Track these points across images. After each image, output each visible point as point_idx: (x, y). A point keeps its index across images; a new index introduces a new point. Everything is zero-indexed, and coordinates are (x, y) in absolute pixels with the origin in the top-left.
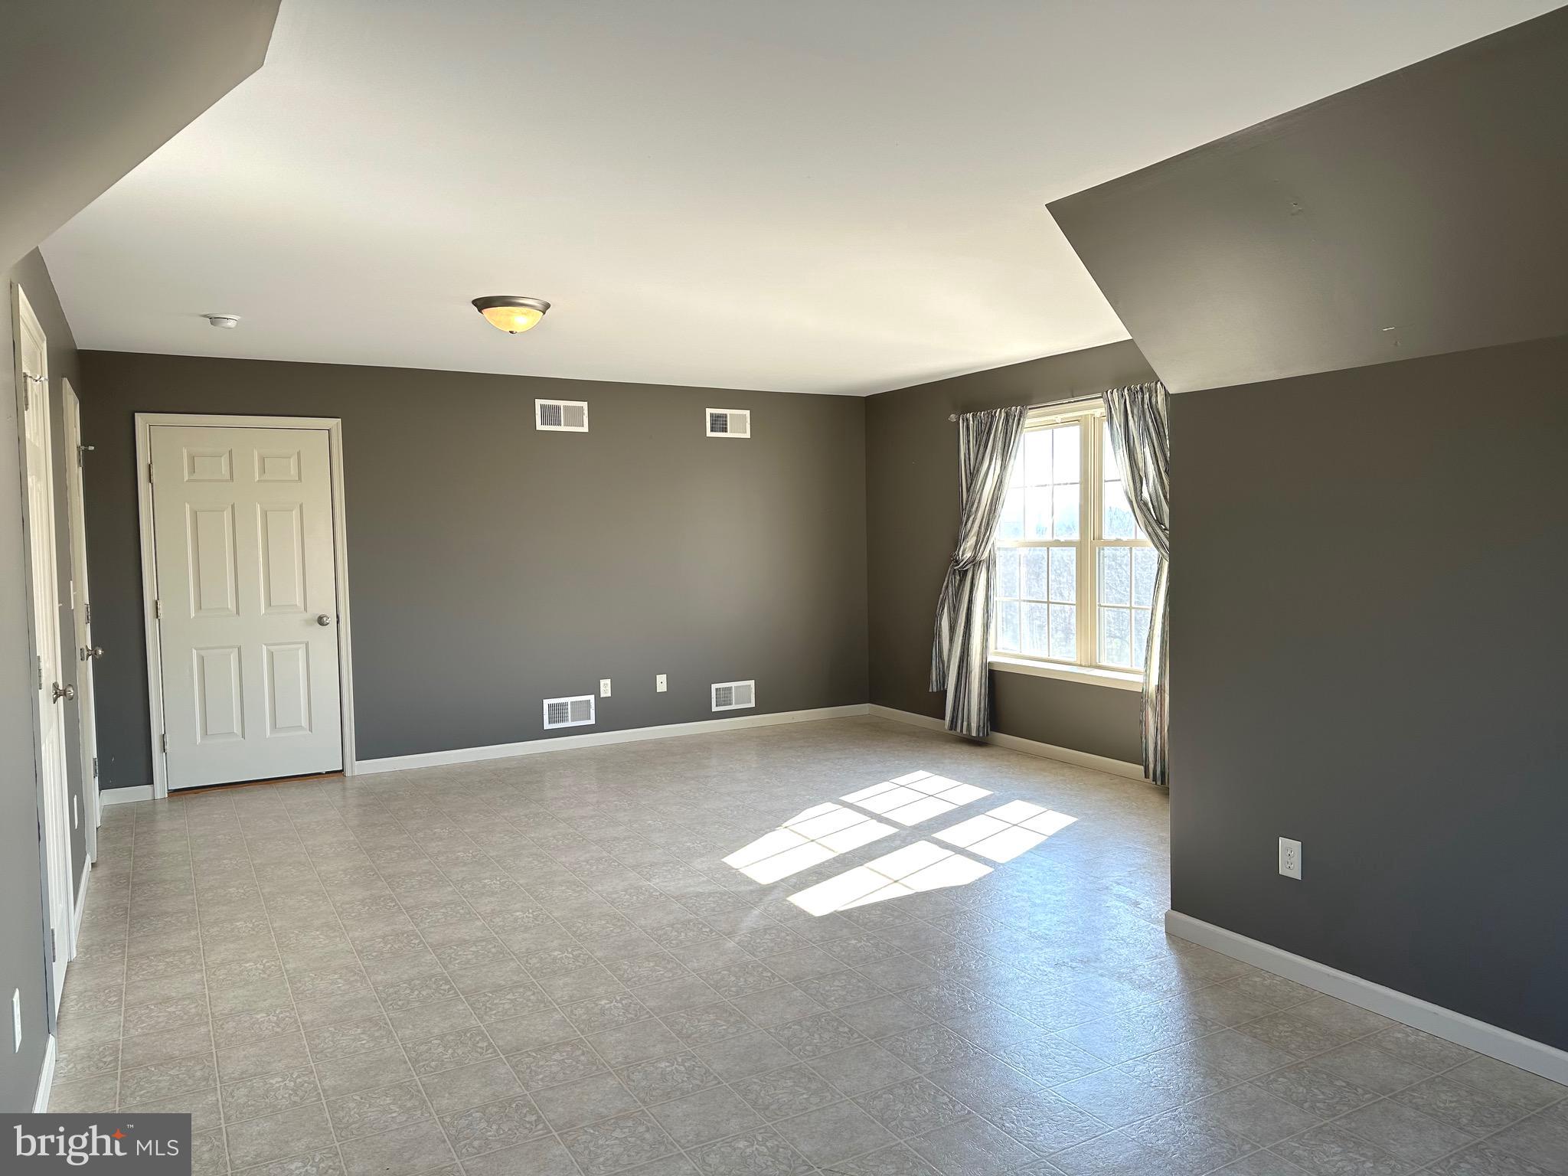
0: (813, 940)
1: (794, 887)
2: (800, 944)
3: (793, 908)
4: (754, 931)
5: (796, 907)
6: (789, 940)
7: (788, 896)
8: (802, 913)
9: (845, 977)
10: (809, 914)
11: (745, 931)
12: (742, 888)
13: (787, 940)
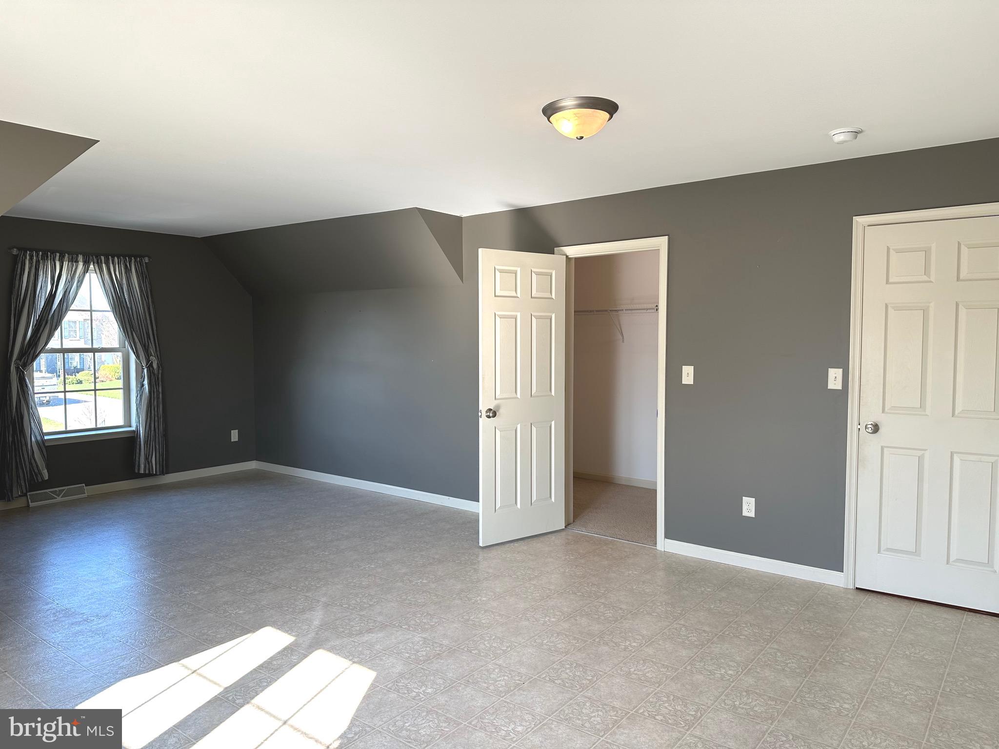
0: (269, 609)
1: (292, 650)
2: (277, 606)
3: (289, 631)
4: (311, 609)
5: (286, 632)
6: (285, 607)
7: (296, 640)
8: (280, 627)
9: (248, 592)
10: (275, 627)
11: (318, 608)
12: (338, 642)
13: (287, 607)
